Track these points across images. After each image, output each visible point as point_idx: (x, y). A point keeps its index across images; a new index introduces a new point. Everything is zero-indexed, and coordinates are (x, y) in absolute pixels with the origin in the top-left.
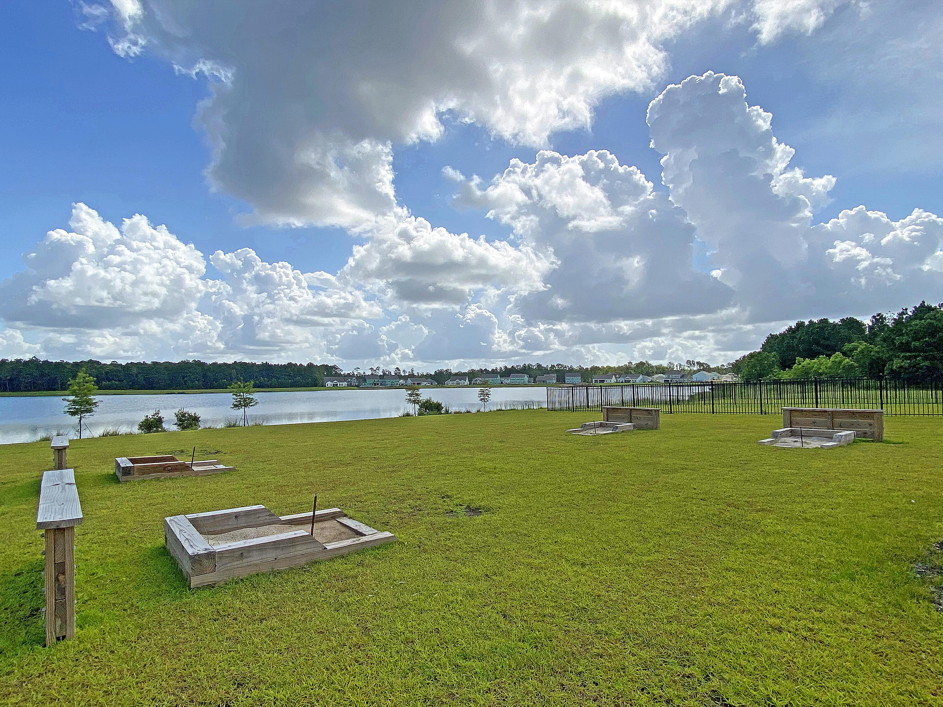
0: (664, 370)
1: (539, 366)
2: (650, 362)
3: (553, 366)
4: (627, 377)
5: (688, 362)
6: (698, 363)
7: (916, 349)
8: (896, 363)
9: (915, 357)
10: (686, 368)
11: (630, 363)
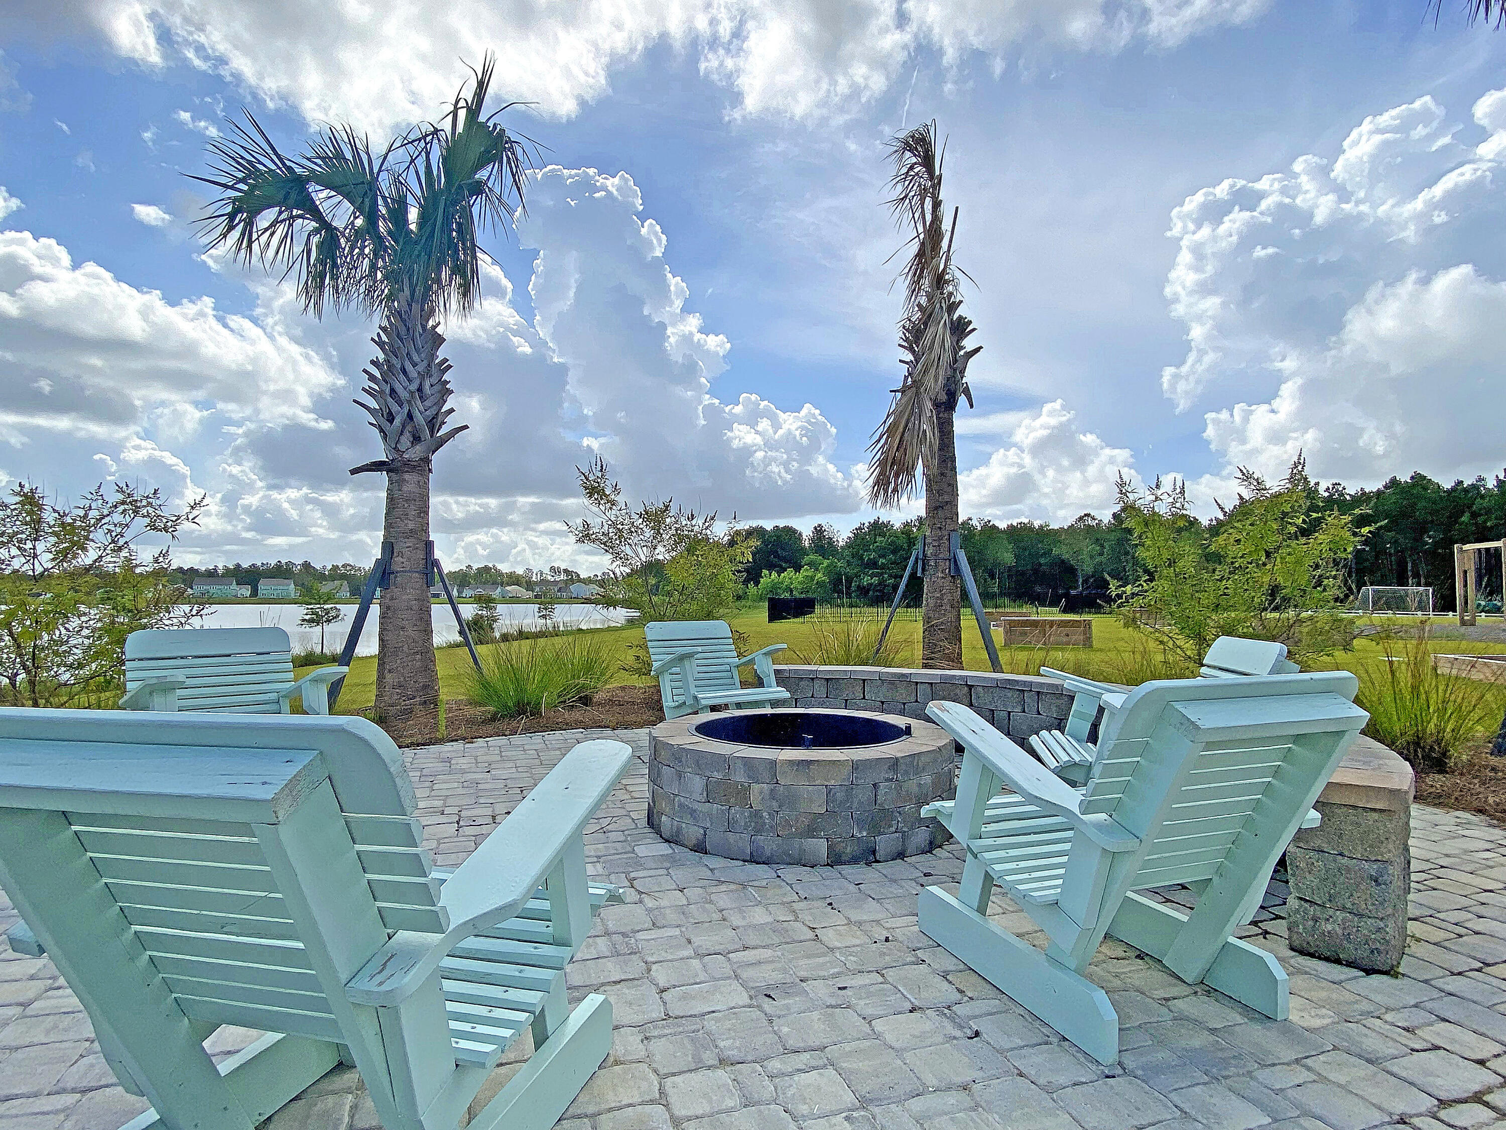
0: (518, 580)
1: (307, 565)
2: (499, 566)
3: (335, 568)
4: (479, 590)
5: (552, 569)
6: (566, 571)
7: (883, 567)
8: (866, 581)
9: (882, 574)
10: (549, 578)
11: (469, 567)
